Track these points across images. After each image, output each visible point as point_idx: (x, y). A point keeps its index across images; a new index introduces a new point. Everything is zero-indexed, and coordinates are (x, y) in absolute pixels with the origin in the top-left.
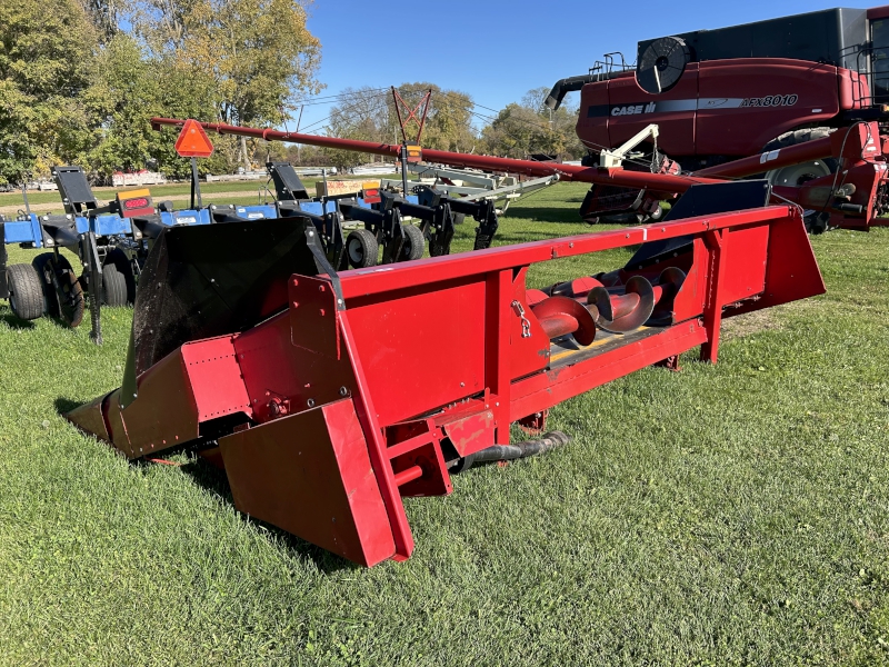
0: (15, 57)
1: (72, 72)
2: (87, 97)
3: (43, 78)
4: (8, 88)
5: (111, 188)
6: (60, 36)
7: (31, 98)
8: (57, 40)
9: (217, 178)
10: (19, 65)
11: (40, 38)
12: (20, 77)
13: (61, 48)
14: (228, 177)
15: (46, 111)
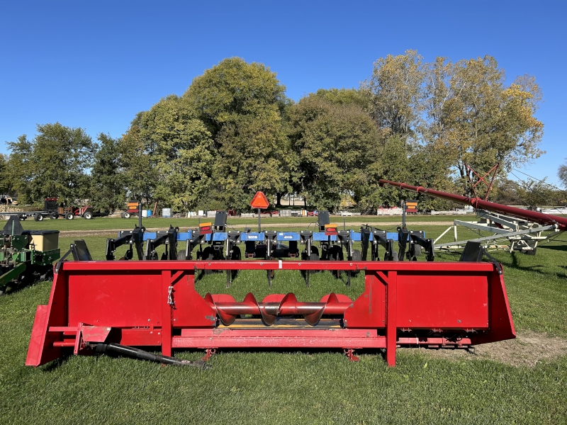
0: (337, 151)
1: (363, 156)
2: (369, 168)
3: (349, 161)
4: (332, 166)
5: (375, 216)
6: (359, 139)
7: (341, 170)
8: (358, 141)
9: (438, 213)
10: (339, 155)
11: (349, 141)
12: (338, 161)
13: (359, 145)
14: (446, 212)
15: (349, 176)
